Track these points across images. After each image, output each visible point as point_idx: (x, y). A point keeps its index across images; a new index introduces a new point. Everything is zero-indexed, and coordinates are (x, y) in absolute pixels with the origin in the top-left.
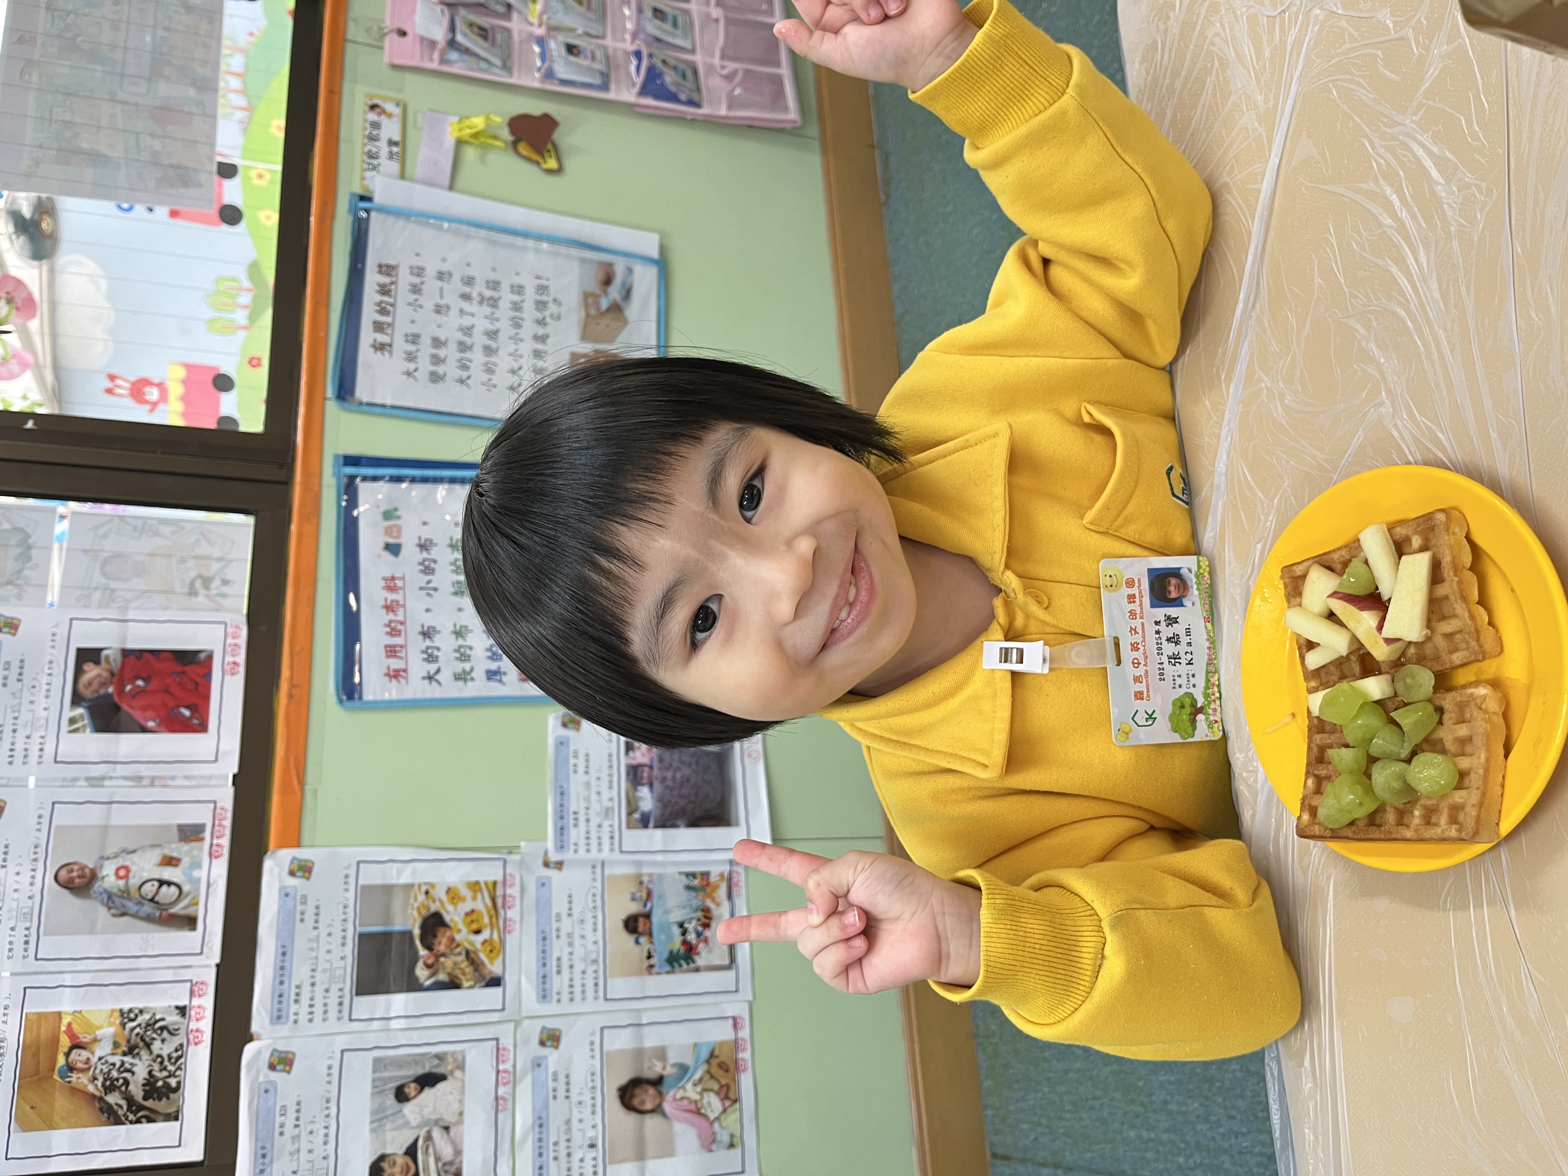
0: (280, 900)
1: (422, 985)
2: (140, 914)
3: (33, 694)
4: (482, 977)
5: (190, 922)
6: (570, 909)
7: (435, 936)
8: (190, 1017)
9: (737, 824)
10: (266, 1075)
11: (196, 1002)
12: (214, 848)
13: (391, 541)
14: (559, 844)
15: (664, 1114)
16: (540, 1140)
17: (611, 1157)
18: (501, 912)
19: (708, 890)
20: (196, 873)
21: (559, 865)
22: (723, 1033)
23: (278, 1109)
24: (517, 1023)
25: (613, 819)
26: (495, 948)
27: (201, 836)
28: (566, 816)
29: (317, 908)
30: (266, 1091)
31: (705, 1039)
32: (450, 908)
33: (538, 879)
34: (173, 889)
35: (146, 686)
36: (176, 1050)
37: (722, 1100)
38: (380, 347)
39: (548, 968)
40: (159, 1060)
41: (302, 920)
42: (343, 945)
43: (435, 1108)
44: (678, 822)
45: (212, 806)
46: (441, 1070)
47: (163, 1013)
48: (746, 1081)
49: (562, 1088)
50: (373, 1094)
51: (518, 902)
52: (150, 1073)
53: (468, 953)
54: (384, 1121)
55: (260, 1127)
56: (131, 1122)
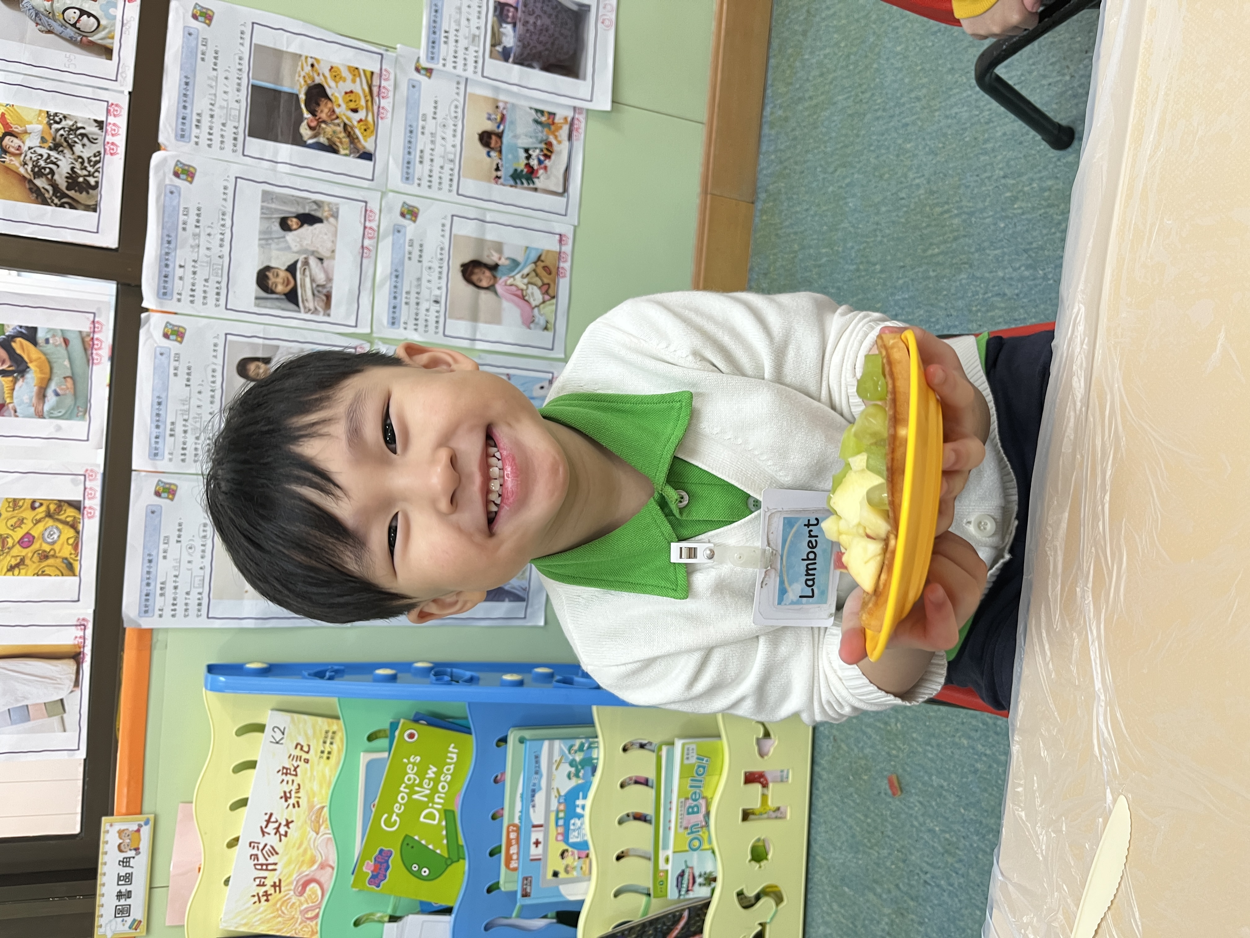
0: (185, 36)
1: (305, 142)
2: (64, 35)
4: (357, 149)
5: (106, 52)
6: (435, 113)
7: (318, 105)
8: (107, 131)
9: (584, 79)
10: (171, 180)
11: (111, 119)
14: (430, 55)
15: (496, 292)
16: (395, 287)
17: (451, 313)
18: (376, 99)
19: (553, 127)
20: (112, 11)
21: (429, 72)
22: (550, 244)
23: (181, 209)
24: (384, 194)
25: (479, 46)
26: (370, 129)
28: (438, 33)
29: (216, 52)
30: (172, 193)
31: (534, 245)
32: (332, 84)
33: (410, 80)
34: (92, 20)
36: (95, 156)
37: (543, 294)
39: (412, 156)
40: (80, 160)
41: (203, 59)
42: (238, 90)
43: (312, 242)
44: (535, 64)
46: (318, 214)
47: (84, 123)
48: (563, 285)
49: (416, 253)
50: (261, 218)
51: (391, 94)
52: (72, 169)
53: (345, 125)
54: (270, 242)
55: (166, 219)
56: (56, 205)
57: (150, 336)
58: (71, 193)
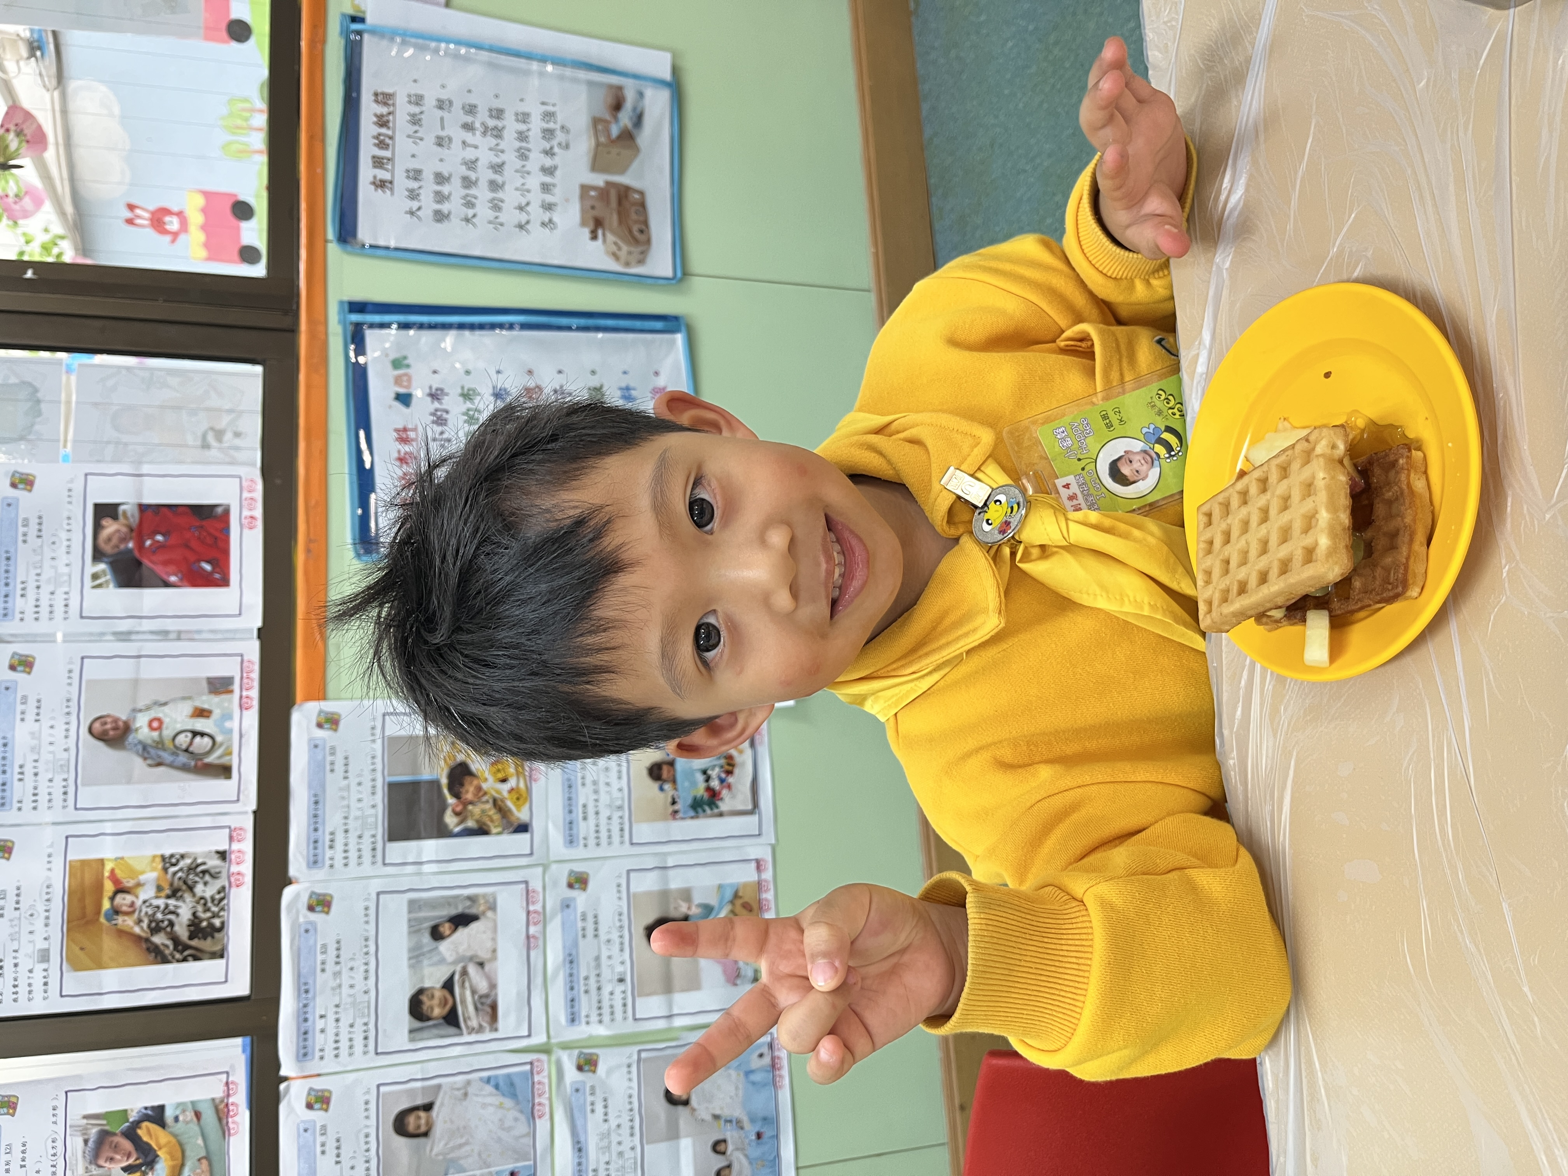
0: (309, 750)
1: (451, 831)
2: (176, 764)
3: (54, 551)
4: (510, 823)
5: (225, 771)
7: (462, 785)
8: (230, 861)
10: (305, 916)
11: (235, 846)
12: (244, 700)
13: (402, 390)
16: (571, 975)
17: (640, 990)
20: (228, 724)
22: (746, 875)
23: (319, 947)
24: (546, 867)
26: (522, 796)
27: (231, 688)
29: (346, 758)
30: (307, 931)
31: (729, 881)
34: (206, 740)
35: (166, 541)
36: (219, 892)
38: (381, 185)
39: (574, 814)
40: (202, 902)
41: (332, 771)
42: (373, 794)
43: (469, 946)
45: (239, 658)
46: (473, 911)
47: (205, 857)
49: (590, 927)
50: (410, 933)
52: (194, 914)
53: (495, 801)
54: (421, 958)
55: (302, 964)
56: (178, 961)
57: (291, 1110)
58: (194, 943)
